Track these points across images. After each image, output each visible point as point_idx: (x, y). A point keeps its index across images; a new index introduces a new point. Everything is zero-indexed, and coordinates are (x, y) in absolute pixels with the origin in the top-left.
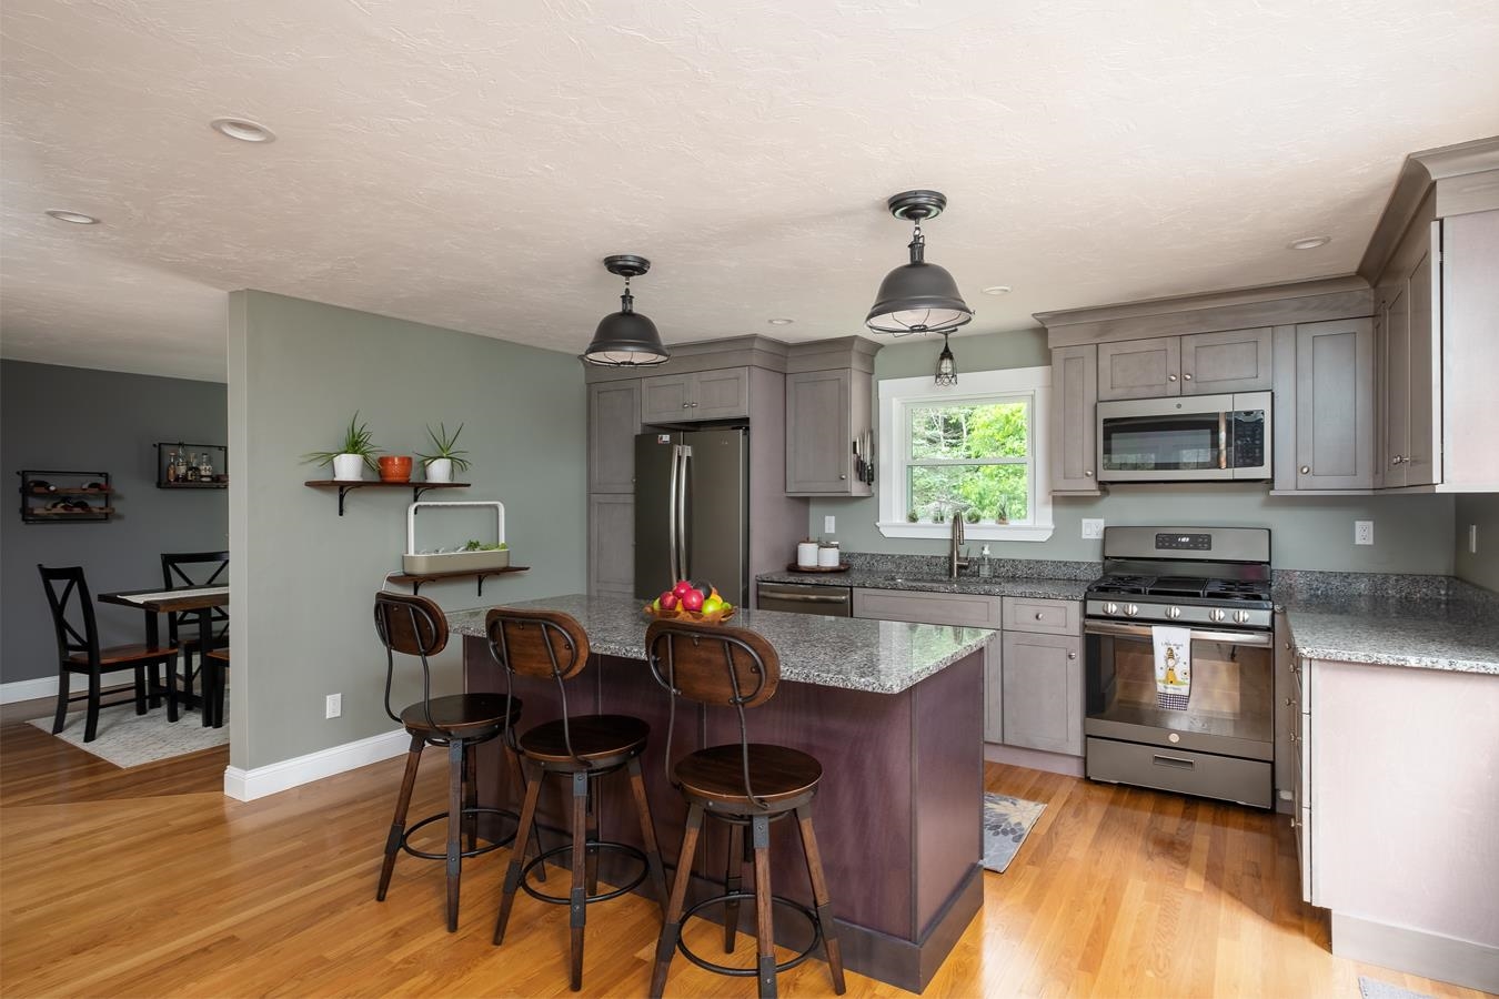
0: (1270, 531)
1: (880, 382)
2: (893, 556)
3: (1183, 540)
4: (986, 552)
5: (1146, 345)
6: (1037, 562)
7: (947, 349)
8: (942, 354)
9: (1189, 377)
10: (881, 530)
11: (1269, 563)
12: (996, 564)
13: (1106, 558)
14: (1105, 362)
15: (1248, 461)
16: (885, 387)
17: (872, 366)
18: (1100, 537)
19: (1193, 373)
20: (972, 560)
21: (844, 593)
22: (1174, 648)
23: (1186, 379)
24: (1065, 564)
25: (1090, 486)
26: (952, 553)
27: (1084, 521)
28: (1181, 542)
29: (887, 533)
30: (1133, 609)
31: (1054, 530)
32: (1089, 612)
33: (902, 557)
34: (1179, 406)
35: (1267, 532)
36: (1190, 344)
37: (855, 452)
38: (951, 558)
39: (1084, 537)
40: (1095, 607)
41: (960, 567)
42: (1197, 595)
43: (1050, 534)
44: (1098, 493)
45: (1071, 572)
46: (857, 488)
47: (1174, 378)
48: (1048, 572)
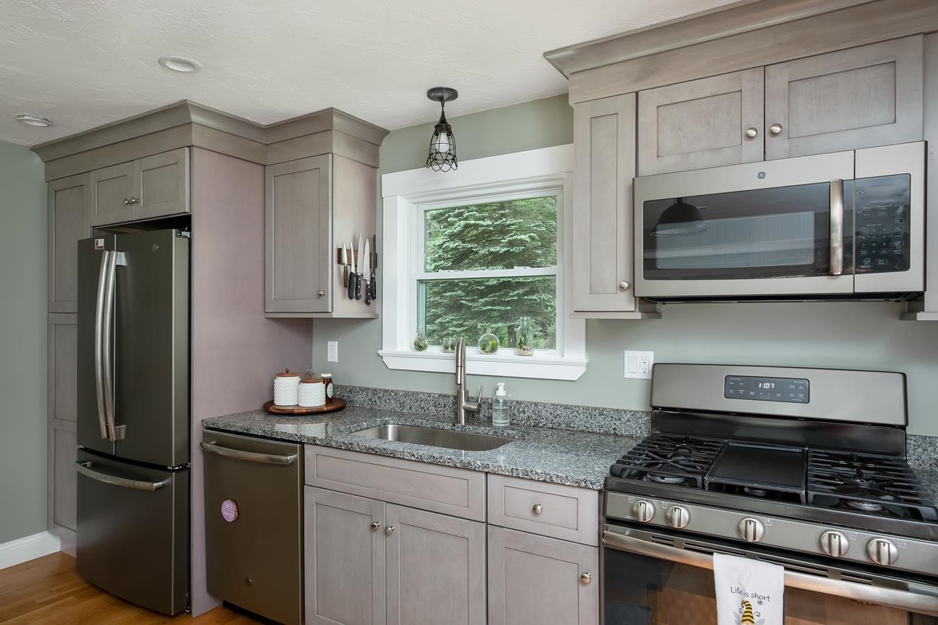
0: (904, 375)
1: (383, 176)
2: (396, 393)
3: (767, 386)
4: (501, 393)
5: (708, 87)
6: (566, 407)
7: (443, 120)
8: (437, 127)
9: (777, 129)
10: (385, 359)
11: (903, 428)
12: (512, 408)
13: (654, 408)
14: (647, 118)
15: (881, 262)
16: (390, 182)
17: (375, 156)
18: (648, 376)
19: (785, 126)
20: (484, 401)
21: (293, 452)
22: (753, 602)
23: (774, 134)
24: (602, 412)
25: (624, 306)
26: (459, 393)
27: (628, 353)
28: (762, 389)
29: (392, 363)
30: (683, 515)
31: (588, 365)
32: (611, 513)
33: (406, 394)
34: (762, 175)
35: (901, 377)
36: (779, 78)
37: (340, 261)
38: (457, 399)
39: (627, 375)
40: (621, 505)
41: (468, 411)
42: (794, 498)
43: (583, 370)
44: (638, 316)
45: (608, 424)
46: (344, 307)
47: (753, 133)
48: (579, 422)
